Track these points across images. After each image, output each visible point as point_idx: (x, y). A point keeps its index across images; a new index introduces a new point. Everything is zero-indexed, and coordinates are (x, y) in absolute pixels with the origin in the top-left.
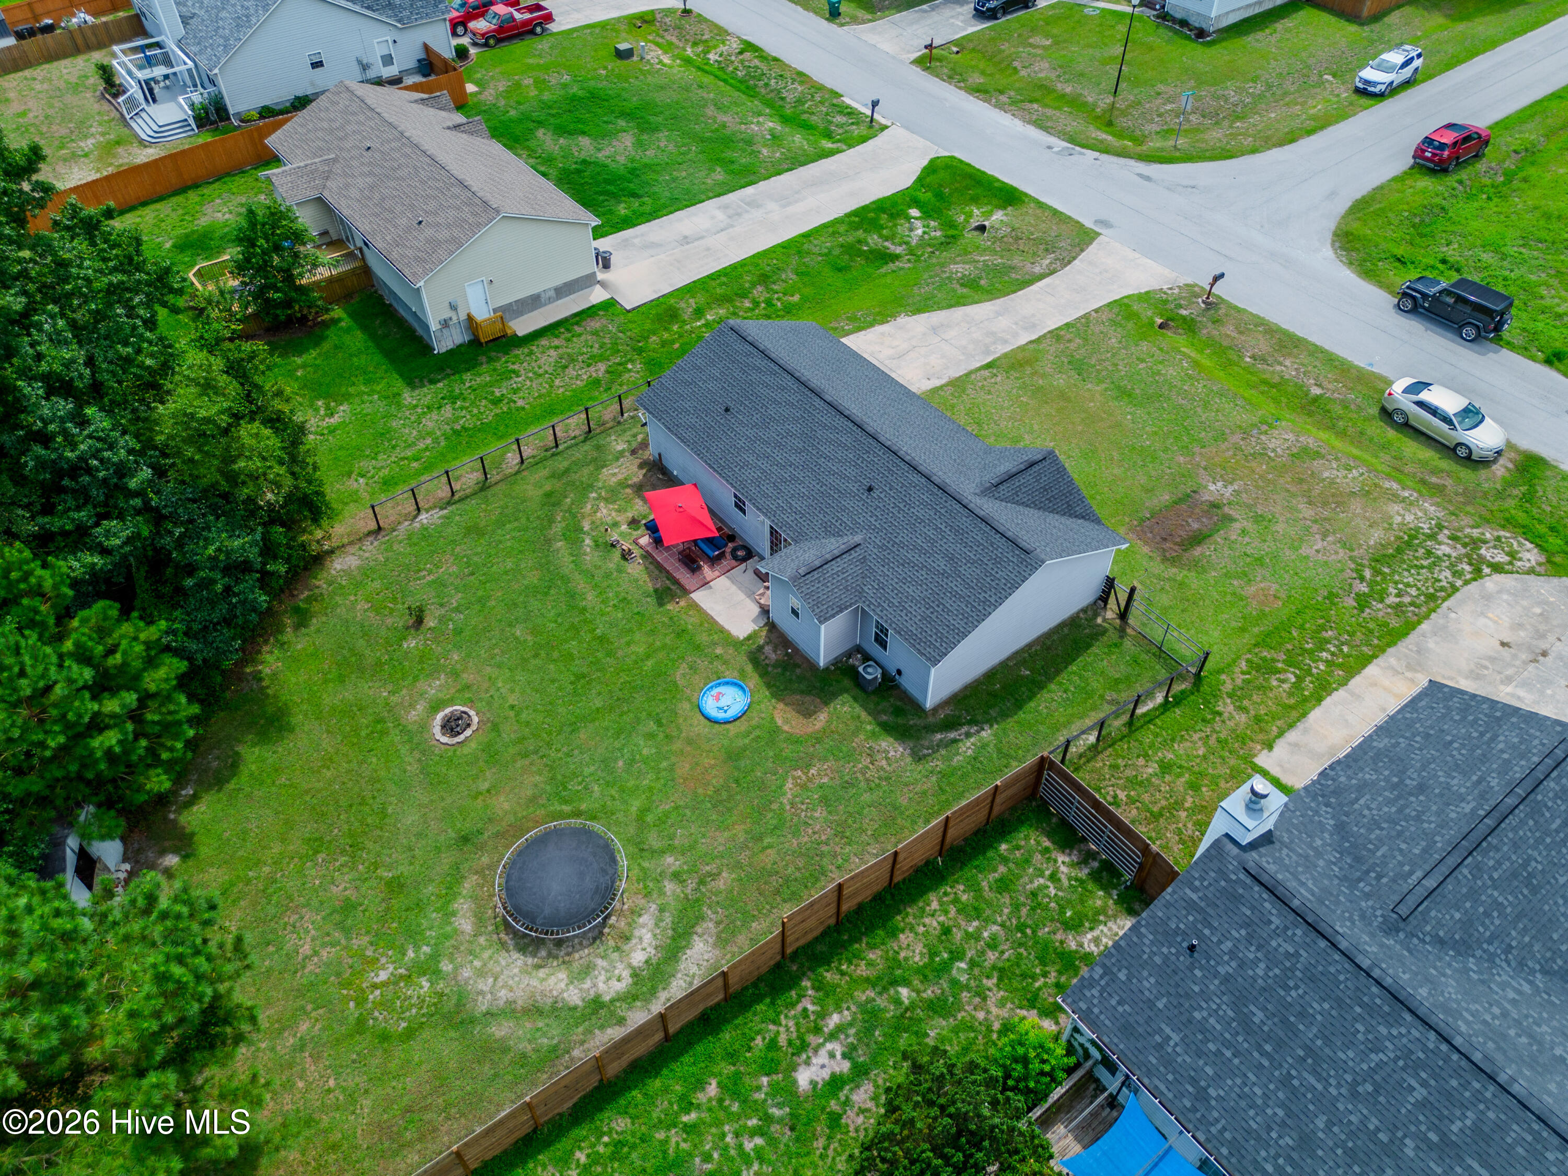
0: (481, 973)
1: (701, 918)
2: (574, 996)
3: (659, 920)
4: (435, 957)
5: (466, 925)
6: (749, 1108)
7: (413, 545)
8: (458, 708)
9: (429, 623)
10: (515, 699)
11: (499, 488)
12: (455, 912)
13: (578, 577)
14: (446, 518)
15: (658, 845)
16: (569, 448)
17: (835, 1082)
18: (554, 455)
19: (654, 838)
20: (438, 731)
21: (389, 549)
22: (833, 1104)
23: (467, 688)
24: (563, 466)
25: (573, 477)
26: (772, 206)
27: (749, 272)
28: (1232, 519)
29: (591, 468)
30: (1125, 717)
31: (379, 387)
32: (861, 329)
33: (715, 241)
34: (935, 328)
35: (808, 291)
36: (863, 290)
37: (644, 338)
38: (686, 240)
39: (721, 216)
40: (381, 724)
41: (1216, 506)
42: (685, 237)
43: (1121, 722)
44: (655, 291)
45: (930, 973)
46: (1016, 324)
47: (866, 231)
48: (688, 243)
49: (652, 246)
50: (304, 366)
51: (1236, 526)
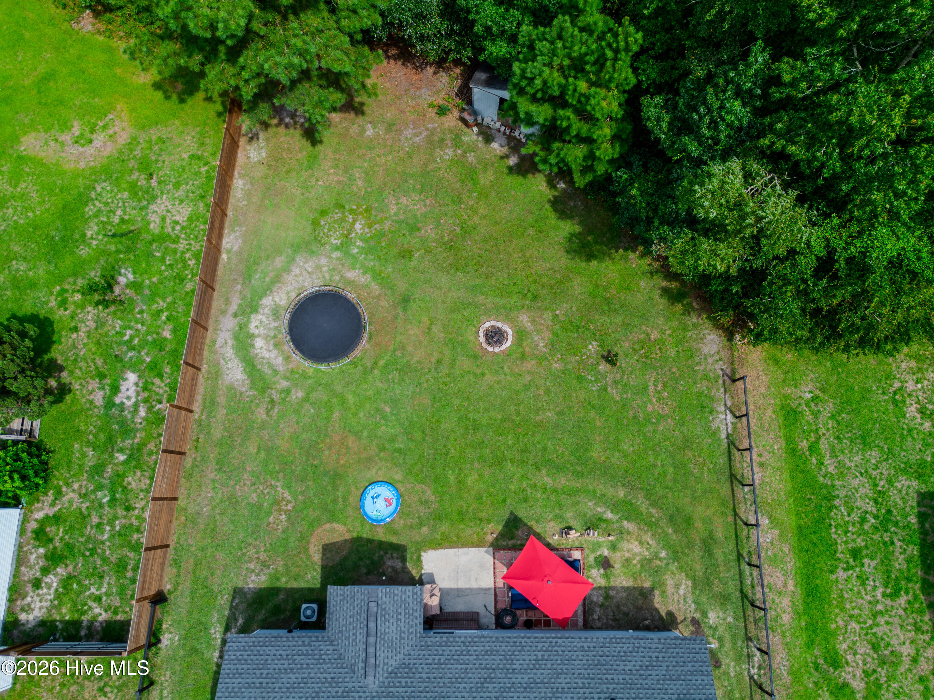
1: (252, 388)
3: (270, 366)
6: (144, 343)
7: (699, 395)
8: (508, 344)
9: (603, 367)
10: (490, 378)
11: (725, 490)
12: (364, 273)
13: (576, 484)
14: (715, 433)
15: (314, 396)
16: (741, 573)
17: (115, 389)
18: (739, 555)
19: (321, 395)
20: (499, 324)
21: (706, 377)
22: (108, 381)
23: (522, 358)
24: (719, 553)
25: (697, 553)
29: (699, 574)
40: (533, 298)
45: (118, 478)
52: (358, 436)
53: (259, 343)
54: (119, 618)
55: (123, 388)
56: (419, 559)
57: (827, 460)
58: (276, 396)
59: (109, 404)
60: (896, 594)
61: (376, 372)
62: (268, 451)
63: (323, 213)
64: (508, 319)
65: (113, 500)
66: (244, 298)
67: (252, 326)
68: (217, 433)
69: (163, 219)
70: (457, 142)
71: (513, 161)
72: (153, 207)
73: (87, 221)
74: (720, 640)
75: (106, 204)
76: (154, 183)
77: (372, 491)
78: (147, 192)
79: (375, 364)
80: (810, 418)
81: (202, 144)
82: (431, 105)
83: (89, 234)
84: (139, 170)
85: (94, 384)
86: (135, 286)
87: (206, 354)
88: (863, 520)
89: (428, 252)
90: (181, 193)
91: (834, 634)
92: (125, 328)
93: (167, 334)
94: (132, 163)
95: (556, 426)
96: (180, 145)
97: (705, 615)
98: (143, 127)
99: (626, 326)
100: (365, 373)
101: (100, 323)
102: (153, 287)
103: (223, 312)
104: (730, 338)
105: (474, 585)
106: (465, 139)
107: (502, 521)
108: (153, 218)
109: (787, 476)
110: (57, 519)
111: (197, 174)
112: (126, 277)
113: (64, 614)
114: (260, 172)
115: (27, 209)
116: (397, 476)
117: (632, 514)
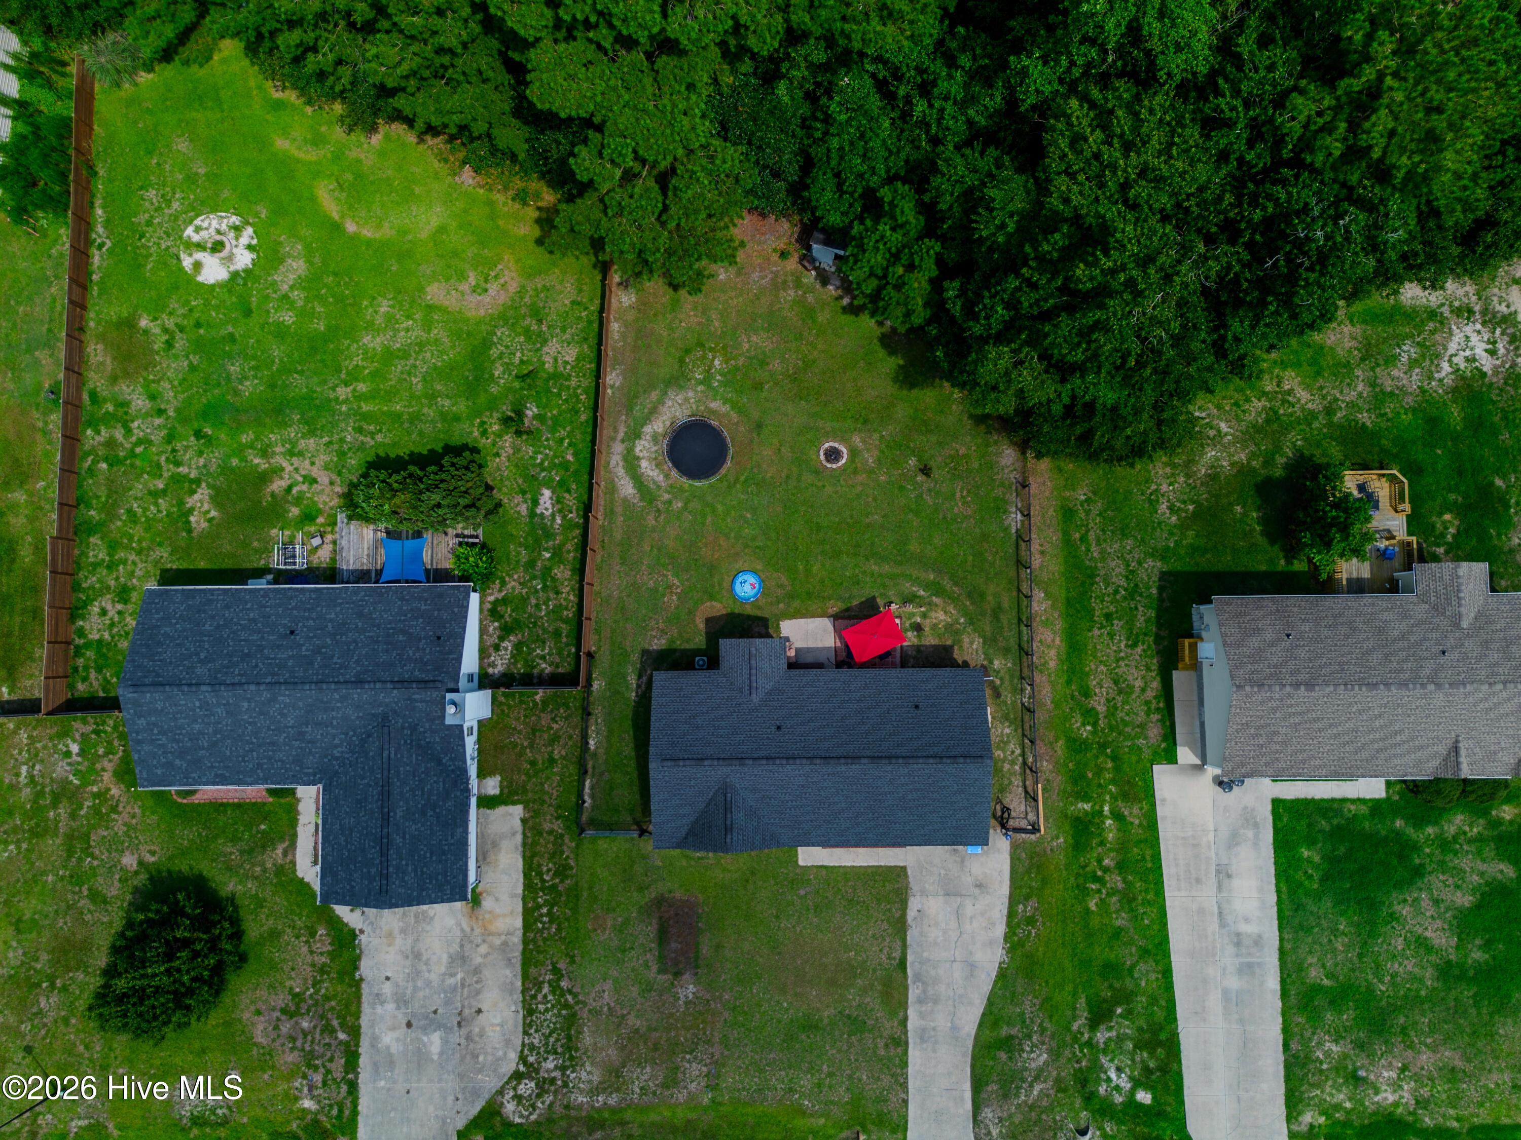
0: (686, 400)
1: (641, 500)
2: (648, 429)
3: (655, 482)
4: (709, 386)
5: (713, 405)
6: (553, 466)
7: (996, 499)
8: (844, 461)
9: (920, 478)
10: (829, 489)
11: (1012, 573)
12: (724, 403)
13: (896, 570)
14: (1007, 529)
15: (691, 506)
16: (1020, 633)
17: (536, 503)
18: (1020, 620)
19: (696, 505)
20: (836, 445)
21: (1002, 485)
22: (529, 496)
23: (855, 472)
24: (1004, 619)
25: (988, 619)
26: (1234, 983)
27: (1146, 891)
28: (661, 971)
29: (989, 634)
30: (590, 771)
31: (1182, 552)
32: (1011, 914)
33: (1208, 895)
34: (971, 967)
35: (1095, 922)
36: (1067, 964)
37: (1115, 758)
38: (1224, 874)
39: (1244, 928)
40: (864, 422)
41: (678, 974)
42: (1229, 876)
43: (590, 765)
44: (1164, 800)
45: (547, 570)
46: (934, 1029)
47: (1140, 1030)
48: (1218, 872)
49: (1234, 840)
50: (1245, 515)
51: (655, 968)
52: (727, 537)
53: (644, 464)
54: (560, 670)
55: (541, 502)
56: (778, 627)
57: (1093, 548)
58: (660, 506)
59: (532, 514)
60: (1135, 645)
61: (738, 486)
62: (659, 549)
63: (687, 351)
64: (843, 441)
65: (545, 587)
66: (628, 427)
67: (637, 450)
68: (618, 536)
69: (556, 360)
70: (798, 284)
71: (846, 301)
72: (546, 349)
73: (493, 362)
74: (1002, 679)
75: (507, 347)
76: (544, 328)
77: (741, 578)
78: (539, 336)
79: (737, 480)
80: (1083, 515)
81: (580, 291)
82: (775, 250)
83: (497, 373)
84: (531, 316)
85: (518, 499)
86: (539, 417)
87: (602, 473)
88: (1116, 592)
89: (776, 384)
90: (567, 336)
91: (1087, 674)
92: (536, 453)
93: (570, 458)
94: (523, 310)
95: (882, 526)
96: (561, 293)
97: (991, 662)
98: (530, 276)
99: (939, 443)
100: (729, 487)
101: (517, 450)
102: (555, 419)
103: (614, 439)
104: (1024, 453)
105: (820, 645)
106: (805, 280)
107: (840, 598)
108: (548, 359)
109: (1061, 560)
110: (505, 601)
111: (579, 318)
112: (531, 411)
113: (520, 668)
114: (631, 316)
115: (441, 353)
116: (759, 567)
117: (939, 591)
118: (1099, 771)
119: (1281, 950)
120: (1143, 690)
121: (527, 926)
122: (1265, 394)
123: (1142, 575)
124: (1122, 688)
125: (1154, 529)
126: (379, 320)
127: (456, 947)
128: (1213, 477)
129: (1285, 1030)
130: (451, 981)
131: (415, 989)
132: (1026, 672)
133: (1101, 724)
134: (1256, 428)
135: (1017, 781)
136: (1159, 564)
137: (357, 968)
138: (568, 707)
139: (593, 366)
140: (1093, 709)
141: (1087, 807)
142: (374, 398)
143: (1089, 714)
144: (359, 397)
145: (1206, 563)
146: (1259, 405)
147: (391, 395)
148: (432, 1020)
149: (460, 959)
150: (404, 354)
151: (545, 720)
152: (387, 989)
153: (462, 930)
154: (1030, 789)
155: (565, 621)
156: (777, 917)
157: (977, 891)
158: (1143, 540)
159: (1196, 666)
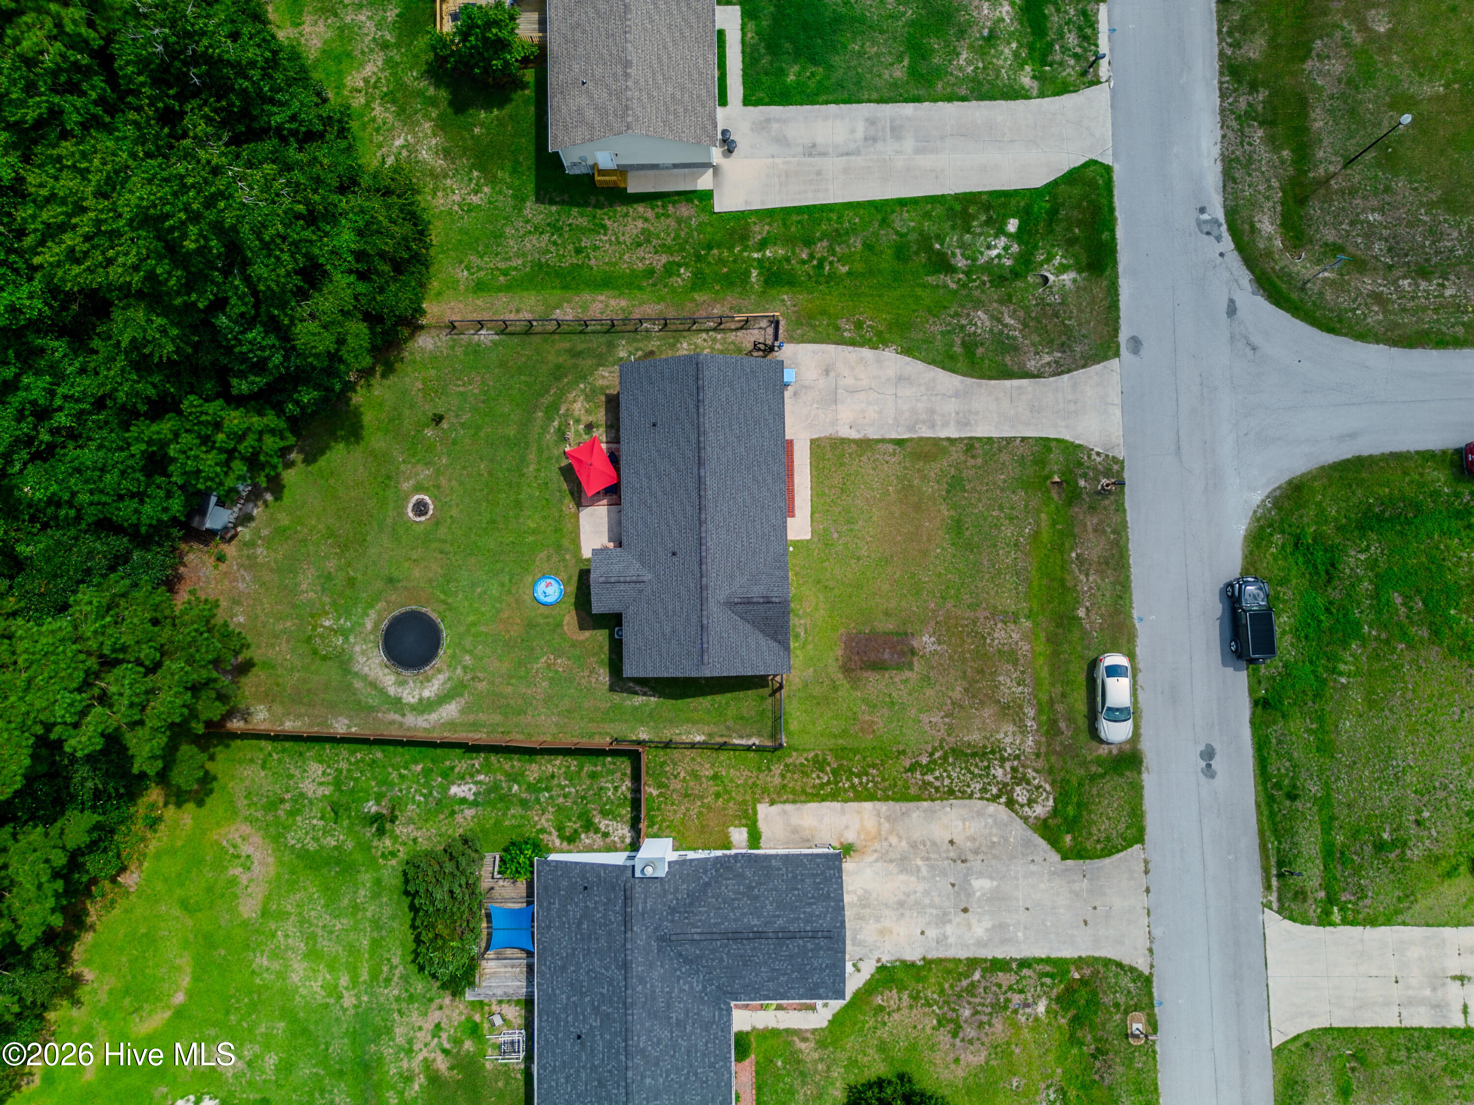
0: (363, 653)
1: (462, 695)
2: (392, 691)
3: (445, 683)
4: (351, 630)
5: (369, 626)
6: (427, 785)
7: (466, 354)
8: (427, 498)
9: (445, 425)
10: (454, 512)
11: (536, 339)
12: (368, 615)
13: (534, 448)
14: (494, 343)
15: (468, 646)
16: (594, 332)
17: (463, 801)
18: (581, 332)
19: (468, 642)
20: (411, 505)
21: (453, 348)
22: (456, 808)
23: (438, 487)
24: (581, 347)
25: (580, 362)
26: (909, 144)
27: (829, 220)
28: (911, 669)
29: (595, 361)
30: (725, 739)
31: (517, 183)
32: (853, 343)
33: (832, 165)
34: (901, 379)
35: (859, 267)
36: (897, 293)
37: (710, 247)
38: (812, 150)
39: (860, 134)
40: (388, 480)
41: (913, 652)
42: (814, 146)
43: (720, 740)
44: (746, 202)
45: (531, 788)
46: (957, 413)
47: (953, 228)
48: (810, 155)
49: (782, 141)
50: (482, 125)
51: (907, 674)
52: (499, 611)
53: (426, 694)
54: (629, 771)
55: (462, 795)
56: (587, 560)
57: (514, 264)
58: (469, 676)
59: (475, 804)
60: (604, 227)
61: (450, 601)
62: (511, 677)
63: (315, 652)
64: (407, 498)
65: (548, 789)
66: (389, 710)
67: (412, 701)
68: (497, 718)
69: (321, 784)
70: (251, 544)
71: (269, 497)
72: (310, 794)
73: (322, 847)
74: (637, 350)
75: (307, 833)
76: (288, 796)
78: (296, 801)
79: (444, 602)
80: (482, 273)
81: (252, 760)
82: (216, 567)
83: (334, 843)
84: (276, 810)
85: (459, 818)
86: (378, 798)
87: (435, 735)
88: (555, 243)
89: (349, 564)
90: (297, 773)
91: (633, 271)
92: (414, 801)
93: (419, 768)
94: (270, 818)
95: (492, 461)
96: (253, 780)
98: (235, 812)
99: (412, 407)
100: (450, 609)
101: (411, 821)
102: (380, 784)
103: (401, 725)
104: (422, 327)
105: (606, 520)
106: (247, 537)
107: (561, 501)
108: (320, 793)
109: (525, 294)
110: (560, 829)
111: (279, 761)
112: (371, 807)
113: (626, 811)
114: (278, 709)
115: (311, 900)
116: (530, 579)
117: (554, 407)
118: (721, 261)
119: (879, 101)
120: (646, 220)
121: (871, 797)
122: (368, 104)
123: (539, 219)
124: (644, 240)
125: (496, 208)
126: (276, 966)
127: (892, 867)
128: (447, 153)
129: (950, 99)
130: (924, 870)
131: (931, 906)
132: (630, 327)
133: (678, 259)
134: (401, 111)
135: (731, 337)
136: (528, 204)
137: (913, 964)
138: (664, 763)
139: (327, 746)
140: (664, 266)
141: (755, 273)
142: (355, 968)
143: (670, 270)
144: (355, 982)
145: (528, 161)
146: (378, 110)
147: (352, 950)
148: (961, 887)
149: (903, 863)
150: (311, 938)
151: (676, 785)
152: (932, 933)
153: (877, 861)
154: (739, 325)
155: (581, 768)
156: (859, 559)
157: (832, 374)
158: (506, 218)
159: (622, 171)
